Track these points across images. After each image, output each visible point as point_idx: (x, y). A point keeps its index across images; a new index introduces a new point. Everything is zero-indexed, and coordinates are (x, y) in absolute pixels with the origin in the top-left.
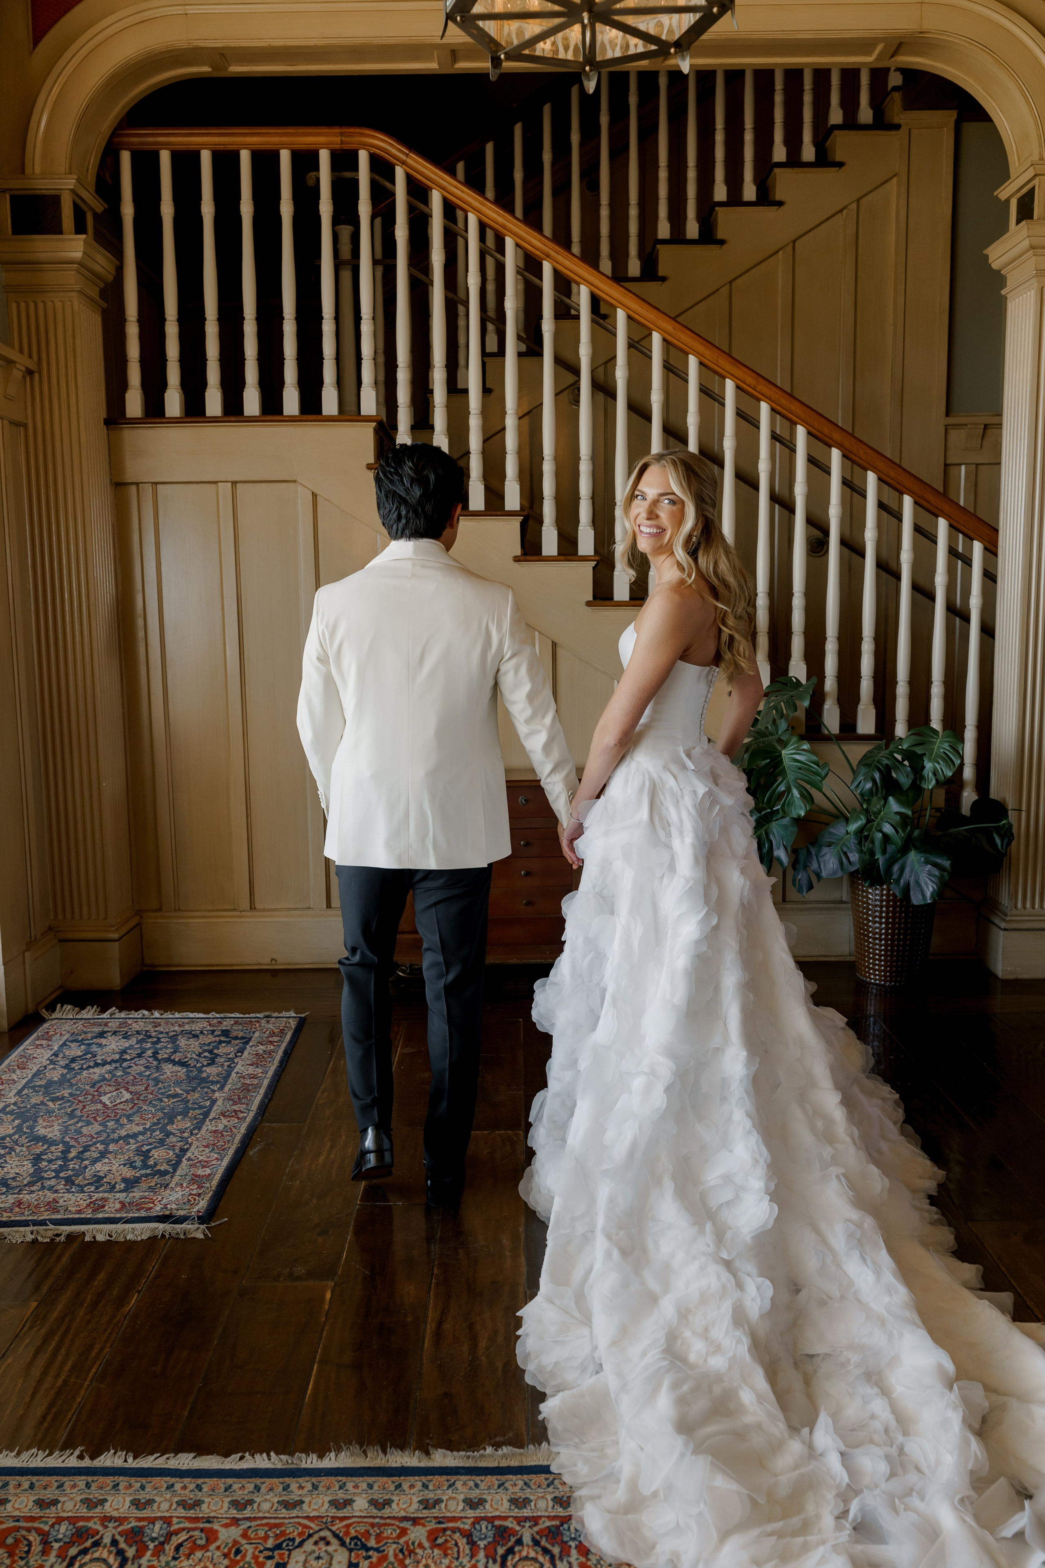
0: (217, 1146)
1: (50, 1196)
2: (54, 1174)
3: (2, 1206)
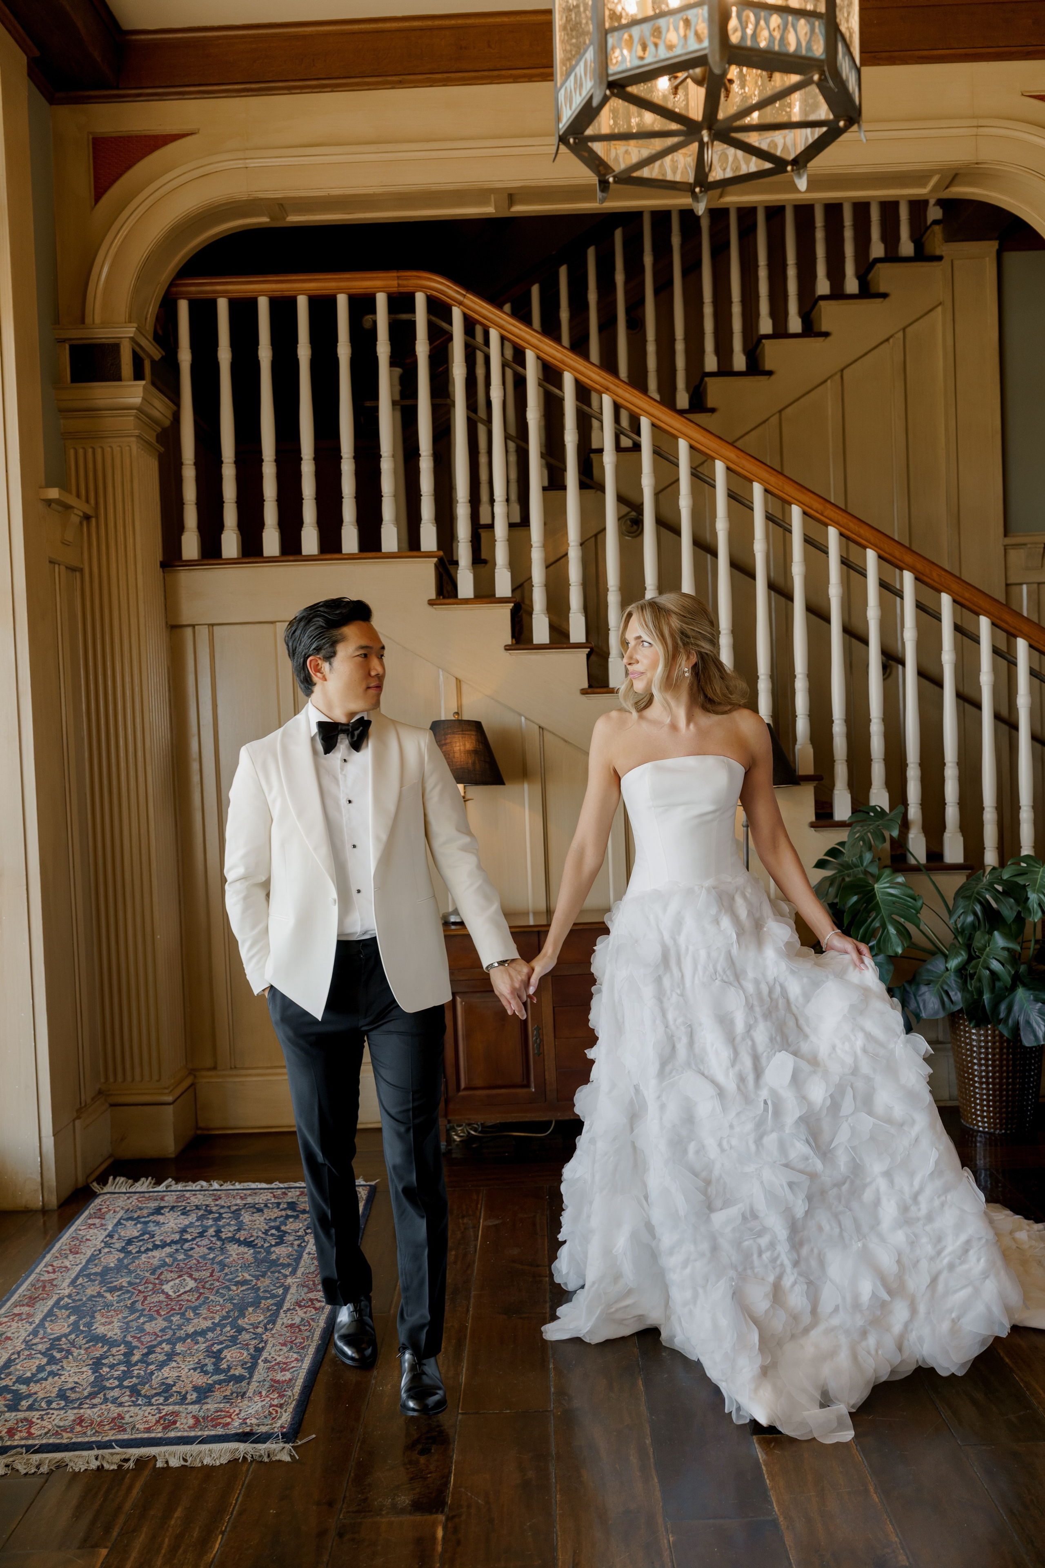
0: (296, 1344)
1: (115, 1410)
2: (117, 1383)
3: (61, 1424)
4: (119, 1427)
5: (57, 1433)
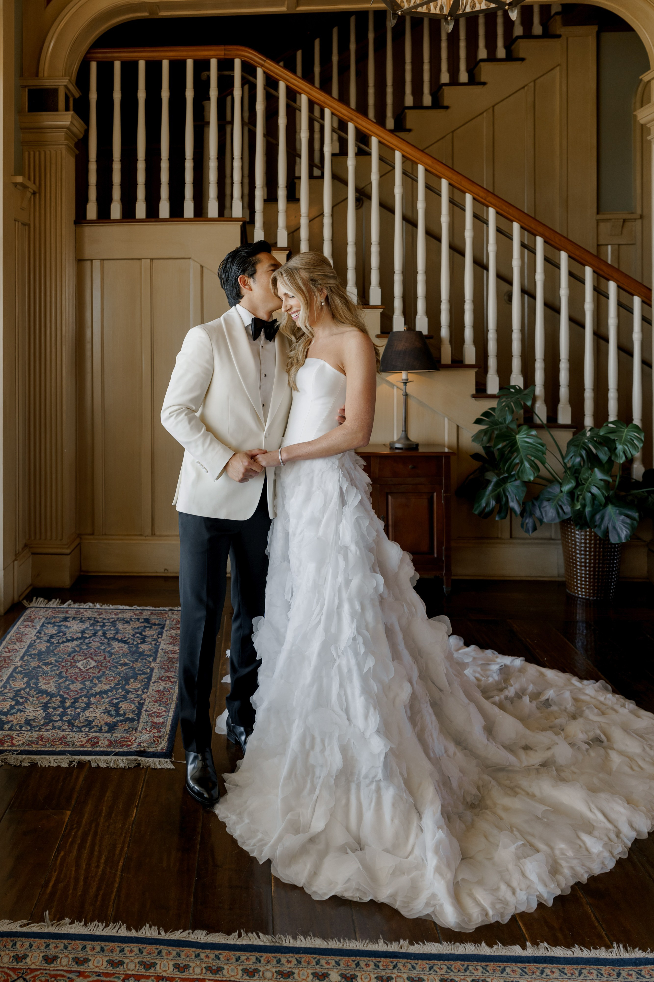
0: (163, 702)
3: (30, 739)
4: (65, 743)
5: (28, 745)
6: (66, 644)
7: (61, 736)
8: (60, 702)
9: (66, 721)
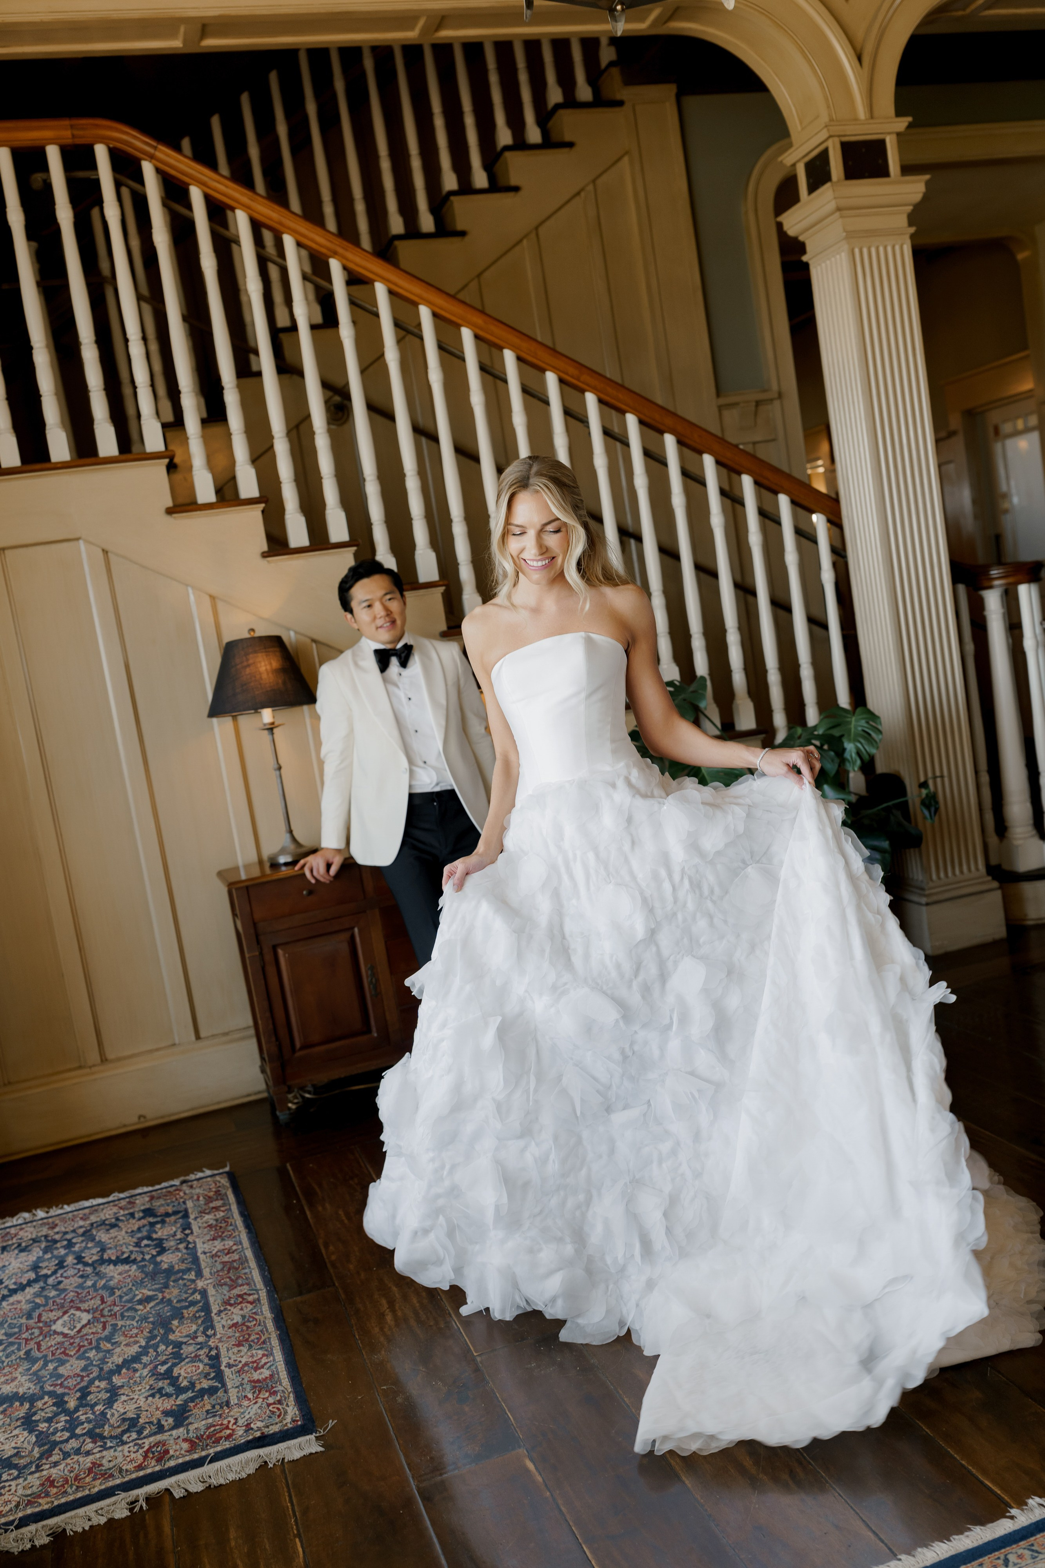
0: (253, 1341)
2: (67, 1435)
3: (29, 1492)
4: (103, 1475)
5: (30, 1503)
6: (11, 1300)
7: (89, 1465)
8: (54, 1405)
9: (83, 1435)
